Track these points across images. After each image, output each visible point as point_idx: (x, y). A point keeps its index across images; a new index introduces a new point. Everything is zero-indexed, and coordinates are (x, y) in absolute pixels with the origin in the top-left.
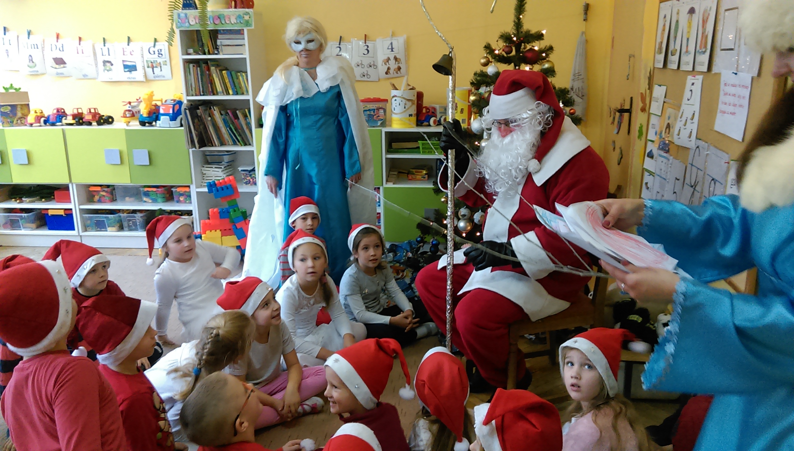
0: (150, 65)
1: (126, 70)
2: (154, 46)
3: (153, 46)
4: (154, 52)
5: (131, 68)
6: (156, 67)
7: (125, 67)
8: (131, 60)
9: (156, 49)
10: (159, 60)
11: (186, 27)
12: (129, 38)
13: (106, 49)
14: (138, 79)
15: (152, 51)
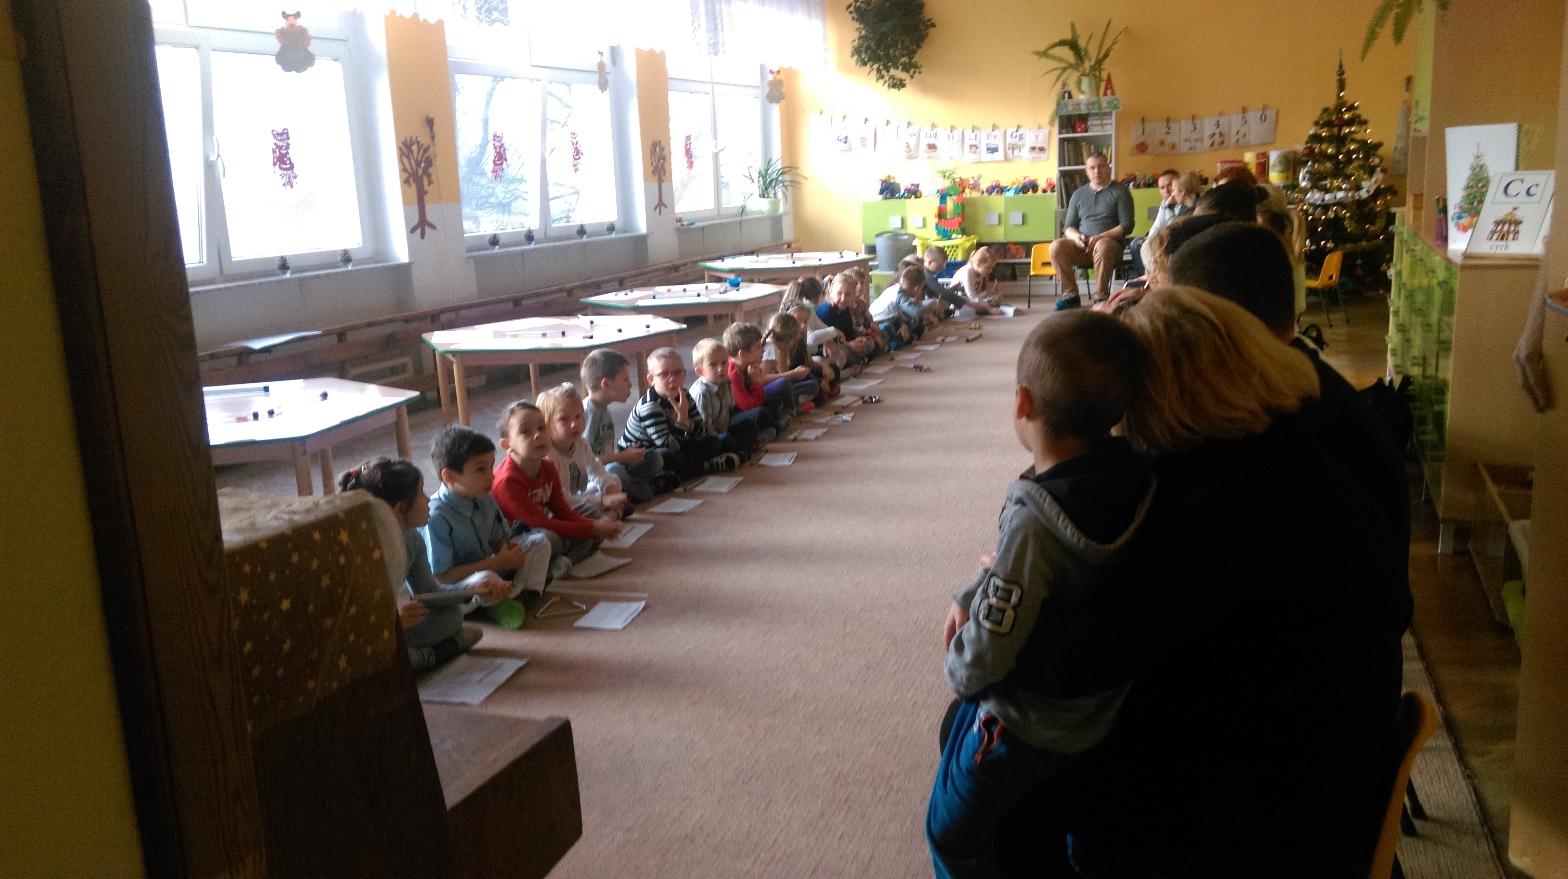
0: (1011, 147)
1: (989, 152)
2: (1017, 131)
5: (993, 150)
6: (1016, 148)
7: (988, 149)
8: (993, 142)
9: (1018, 134)
10: (1020, 143)
11: (1064, 112)
12: (994, 125)
13: (974, 135)
14: (998, 159)
15: (1014, 136)
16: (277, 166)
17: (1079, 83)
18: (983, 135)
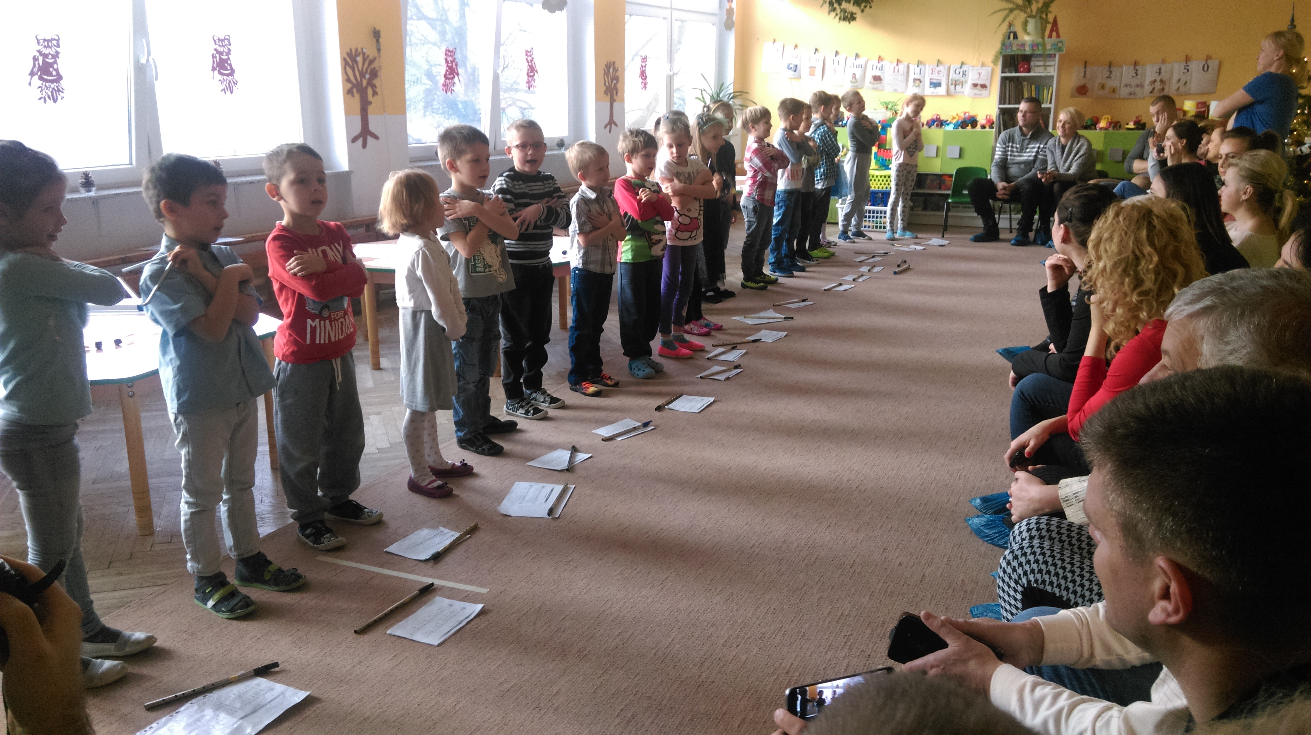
0: (954, 82)
1: (933, 86)
2: (961, 67)
4: (959, 73)
5: (936, 85)
6: (959, 84)
7: (931, 83)
8: (936, 77)
9: (961, 71)
10: (962, 79)
11: (1008, 52)
12: (938, 61)
13: (919, 69)
14: (940, 94)
15: (957, 72)
16: (216, 72)
17: (1025, 24)
18: (928, 69)
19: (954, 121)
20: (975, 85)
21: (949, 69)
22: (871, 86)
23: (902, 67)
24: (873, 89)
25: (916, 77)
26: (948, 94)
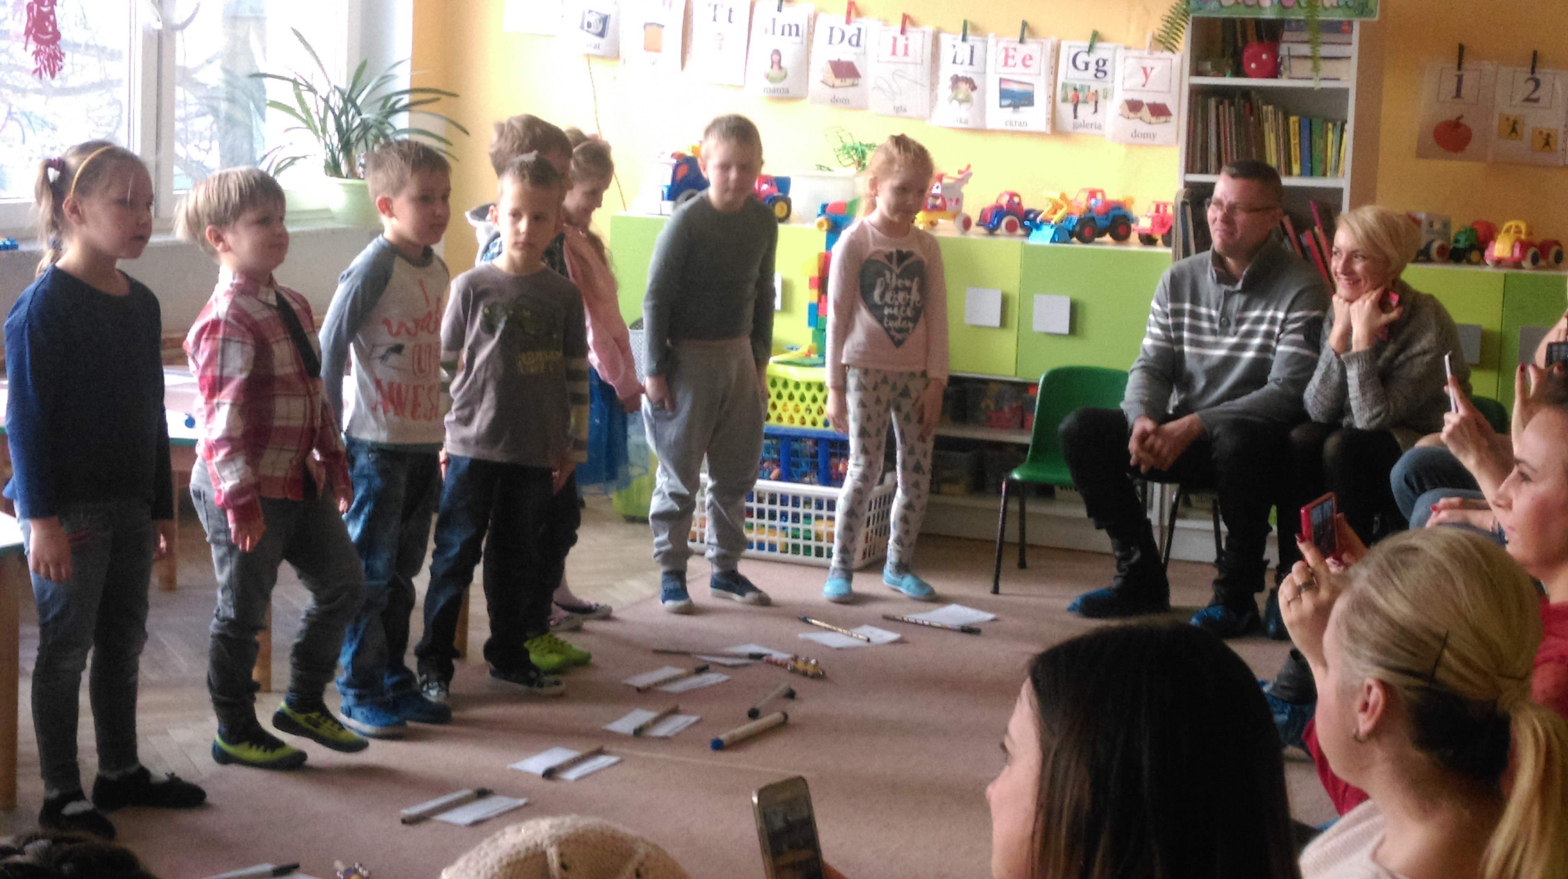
0: (1071, 94)
1: (1006, 102)
3: (1087, 50)
4: (1087, 65)
5: (1019, 99)
6: (1086, 102)
7: (1004, 94)
8: (1018, 76)
10: (1095, 85)
12: (1025, 25)
13: (966, 47)
14: (1030, 128)
15: (1081, 66)
18: (994, 52)
19: (1056, 218)
20: (1134, 106)
21: (1056, 51)
22: (829, 92)
23: (918, 40)
24: (835, 101)
25: (962, 71)
26: (1056, 128)
